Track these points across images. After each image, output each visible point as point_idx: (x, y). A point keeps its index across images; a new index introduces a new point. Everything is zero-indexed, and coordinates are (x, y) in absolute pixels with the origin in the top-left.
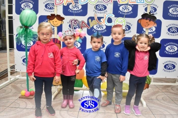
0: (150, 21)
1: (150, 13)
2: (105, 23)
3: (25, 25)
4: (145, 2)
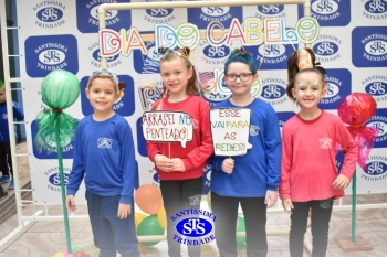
2: (218, 90)
3: (56, 106)
4: (299, 38)
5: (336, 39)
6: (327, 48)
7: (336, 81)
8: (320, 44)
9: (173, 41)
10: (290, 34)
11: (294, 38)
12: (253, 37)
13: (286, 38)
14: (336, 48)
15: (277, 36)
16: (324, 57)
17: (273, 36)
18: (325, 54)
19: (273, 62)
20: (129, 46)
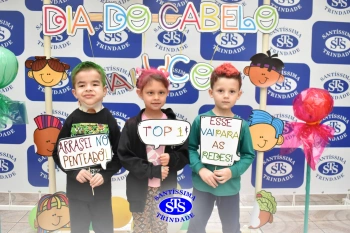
0: (269, 70)
1: (269, 52)
4: (257, 28)
5: (297, 33)
6: (287, 41)
7: (295, 76)
8: (279, 36)
9: (122, 23)
10: (248, 23)
11: (252, 26)
12: (208, 23)
13: (243, 26)
14: (296, 42)
15: (234, 23)
16: (283, 50)
17: (230, 23)
18: (284, 47)
19: (230, 52)
20: (75, 25)
